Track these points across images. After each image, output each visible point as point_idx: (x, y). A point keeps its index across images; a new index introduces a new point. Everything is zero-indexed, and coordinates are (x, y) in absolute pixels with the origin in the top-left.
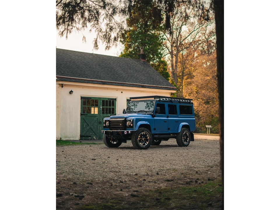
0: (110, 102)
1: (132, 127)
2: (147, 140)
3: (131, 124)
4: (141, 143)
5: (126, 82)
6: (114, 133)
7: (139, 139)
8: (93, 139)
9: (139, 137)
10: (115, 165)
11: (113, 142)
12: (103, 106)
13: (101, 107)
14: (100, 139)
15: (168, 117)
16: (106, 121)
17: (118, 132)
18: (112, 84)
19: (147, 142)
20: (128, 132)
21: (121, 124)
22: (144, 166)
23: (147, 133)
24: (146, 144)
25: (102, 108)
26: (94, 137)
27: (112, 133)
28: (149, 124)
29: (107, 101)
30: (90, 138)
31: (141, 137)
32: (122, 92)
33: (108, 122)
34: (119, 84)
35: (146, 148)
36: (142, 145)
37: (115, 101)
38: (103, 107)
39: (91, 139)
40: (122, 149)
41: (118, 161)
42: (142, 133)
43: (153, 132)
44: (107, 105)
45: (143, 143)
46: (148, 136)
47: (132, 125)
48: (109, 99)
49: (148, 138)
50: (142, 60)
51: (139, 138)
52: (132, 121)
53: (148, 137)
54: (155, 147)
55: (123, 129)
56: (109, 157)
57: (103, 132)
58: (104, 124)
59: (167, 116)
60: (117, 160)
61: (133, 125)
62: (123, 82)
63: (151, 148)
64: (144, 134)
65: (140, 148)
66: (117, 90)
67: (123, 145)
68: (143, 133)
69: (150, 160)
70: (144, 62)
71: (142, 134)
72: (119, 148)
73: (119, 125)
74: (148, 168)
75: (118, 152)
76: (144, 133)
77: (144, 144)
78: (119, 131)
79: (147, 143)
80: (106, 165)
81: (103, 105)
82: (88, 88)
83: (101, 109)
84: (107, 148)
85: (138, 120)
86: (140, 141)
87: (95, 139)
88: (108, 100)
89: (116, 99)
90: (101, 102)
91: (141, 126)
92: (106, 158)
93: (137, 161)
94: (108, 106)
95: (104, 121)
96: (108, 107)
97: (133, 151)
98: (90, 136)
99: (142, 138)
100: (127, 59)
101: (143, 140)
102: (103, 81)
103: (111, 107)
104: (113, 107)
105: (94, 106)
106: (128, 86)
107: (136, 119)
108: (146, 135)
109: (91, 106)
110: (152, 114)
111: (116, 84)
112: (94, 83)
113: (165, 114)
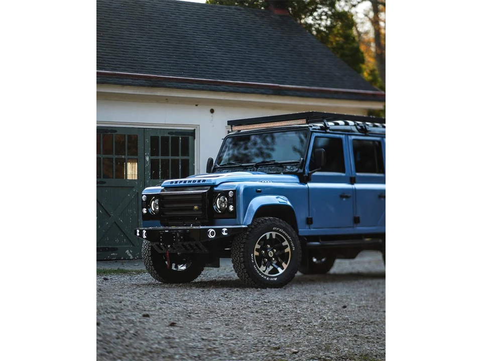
0: (175, 140)
1: (234, 215)
2: (284, 257)
3: (228, 206)
4: (262, 268)
5: (224, 78)
6: (176, 235)
7: (256, 253)
8: (124, 259)
9: (257, 246)
10: (159, 343)
11: (176, 267)
12: (152, 155)
13: (147, 159)
14: (138, 258)
15: (352, 181)
16: (149, 197)
17: (189, 233)
18: (180, 85)
19: (284, 264)
20: (219, 231)
21: (196, 207)
22: (260, 345)
23: (284, 235)
24: (279, 269)
25: (152, 161)
26: (127, 251)
27: (169, 238)
28: (289, 203)
29: (165, 139)
30: (113, 256)
31: (264, 248)
32: (212, 111)
33: (157, 201)
34: (201, 86)
35: (282, 283)
36: (266, 273)
37: (191, 138)
38: (153, 157)
39: (118, 259)
40: (204, 287)
41: (176, 328)
42: (268, 234)
43: (304, 230)
44: (165, 153)
45: (271, 267)
46: (286, 243)
47: (231, 208)
48: (171, 132)
49: (288, 250)
50: (277, 12)
51: (258, 250)
52: (231, 194)
53: (286, 246)
54: (312, 281)
55: (207, 221)
56: (147, 316)
57: (141, 232)
58: (143, 208)
59: (349, 180)
60: (173, 325)
61: (235, 208)
62: (213, 78)
63: (300, 282)
64: (274, 237)
65: (261, 284)
66: (197, 103)
68: (271, 234)
69: (286, 324)
70: (281, 17)
71: (268, 237)
72: (195, 283)
73: (192, 209)
74: (273, 352)
75: (186, 298)
76: (274, 234)
77: (275, 271)
78: (192, 227)
79: (285, 266)
80: (127, 342)
81: (153, 153)
82: (106, 99)
83: (148, 165)
84: (154, 285)
85: (252, 192)
86: (259, 259)
87: (131, 258)
88: (170, 136)
89: (192, 134)
90: (148, 141)
91: (264, 210)
92: (137, 317)
93: (241, 329)
94: (168, 155)
95: (144, 198)
96: (170, 157)
97: (236, 294)
99: (266, 250)
100: (229, 8)
101: (270, 259)
102: (150, 77)
103: (180, 158)
104: (185, 158)
105: (125, 155)
106: (230, 91)
107: (247, 189)
108: (279, 240)
109: (116, 156)
110: (301, 171)
111: (192, 86)
112: (123, 85)
113: (344, 171)
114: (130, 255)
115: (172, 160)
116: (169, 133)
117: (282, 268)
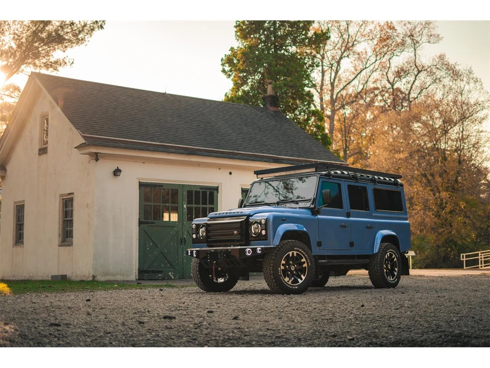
0: (204, 193)
1: (265, 238)
2: (303, 271)
3: (262, 230)
4: (287, 279)
5: (238, 150)
6: (221, 254)
7: (282, 267)
8: (168, 279)
9: (283, 262)
10: (233, 332)
11: (217, 280)
12: (188, 203)
13: (185, 206)
14: (183, 276)
15: (348, 215)
16: (198, 226)
17: (230, 252)
18: (208, 154)
19: (302, 276)
20: (254, 250)
21: (235, 232)
22: (317, 333)
23: (302, 254)
24: (299, 280)
25: (188, 208)
26: (170, 273)
27: (215, 255)
28: (305, 229)
29: (197, 193)
30: (160, 277)
31: (287, 263)
32: (230, 173)
33: (203, 229)
34: (223, 155)
35: (301, 291)
36: (290, 283)
37: (215, 192)
38: (189, 205)
39: (163, 279)
41: (239, 321)
42: (291, 253)
43: (316, 251)
44: (197, 202)
45: (293, 278)
46: (304, 260)
47: (264, 232)
48: (202, 187)
49: (305, 265)
50: (272, 109)
51: (283, 265)
52: (263, 222)
53: (304, 262)
55: (244, 243)
56: (212, 312)
57: (192, 252)
58: (193, 234)
59: (346, 214)
60: (236, 318)
61: (266, 232)
62: (232, 150)
63: (311, 291)
64: (295, 255)
65: (284, 290)
66: (220, 167)
67: (240, 285)
68: (293, 253)
69: (326, 318)
70: (274, 112)
71: (291, 256)
72: (232, 292)
73: (233, 234)
74: (332, 338)
75: (233, 301)
76: (295, 253)
77: (295, 281)
78: (232, 247)
79: (303, 278)
80: (205, 331)
81: (189, 202)
82: (156, 163)
83: (185, 211)
84: (202, 293)
85: (279, 220)
86: (285, 273)
87: (173, 278)
88: (201, 190)
89: (217, 189)
90: (185, 193)
91: (288, 235)
92: (204, 313)
93: (293, 321)
94: (200, 204)
95: (194, 226)
96: (201, 206)
98: (161, 272)
99: (289, 265)
100: (239, 105)
101: (292, 272)
102: (188, 148)
103: (208, 206)
104: (211, 206)
105: (168, 203)
106: (244, 159)
107: (275, 218)
108: (299, 257)
109: (163, 204)
110: (313, 206)
111: (217, 155)
112: (169, 152)
113: (342, 207)
114: (172, 276)
115: (202, 208)
116: (200, 189)
117: (301, 279)
